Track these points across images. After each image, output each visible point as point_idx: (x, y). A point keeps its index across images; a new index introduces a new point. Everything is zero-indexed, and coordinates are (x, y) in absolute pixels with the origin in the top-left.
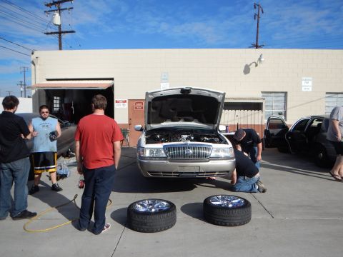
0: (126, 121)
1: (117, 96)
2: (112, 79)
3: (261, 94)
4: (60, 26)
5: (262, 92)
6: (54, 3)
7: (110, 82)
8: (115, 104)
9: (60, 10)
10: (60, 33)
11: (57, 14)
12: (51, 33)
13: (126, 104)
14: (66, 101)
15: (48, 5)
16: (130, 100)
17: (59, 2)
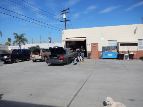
0: (90, 51)
1: (88, 42)
2: (86, 37)
3: (138, 40)
4: (65, 19)
5: (138, 39)
6: (63, 11)
7: (85, 38)
8: (87, 45)
9: (65, 13)
10: (65, 21)
11: (64, 15)
12: (63, 21)
13: (90, 45)
14: (71, 44)
15: (61, 12)
16: (91, 44)
17: (65, 10)
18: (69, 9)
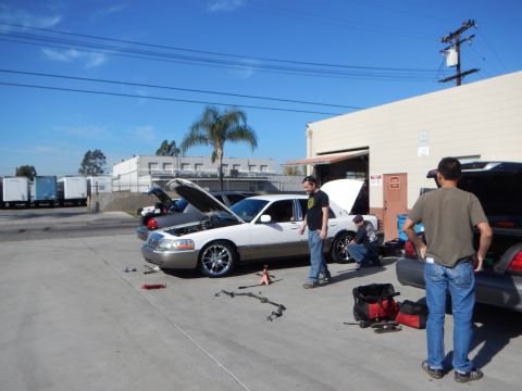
2: (368, 148)
4: (458, 66)
6: (451, 36)
9: (458, 44)
10: (459, 76)
13: (381, 180)
15: (444, 41)
16: (385, 175)
17: (458, 33)
18: (471, 24)
